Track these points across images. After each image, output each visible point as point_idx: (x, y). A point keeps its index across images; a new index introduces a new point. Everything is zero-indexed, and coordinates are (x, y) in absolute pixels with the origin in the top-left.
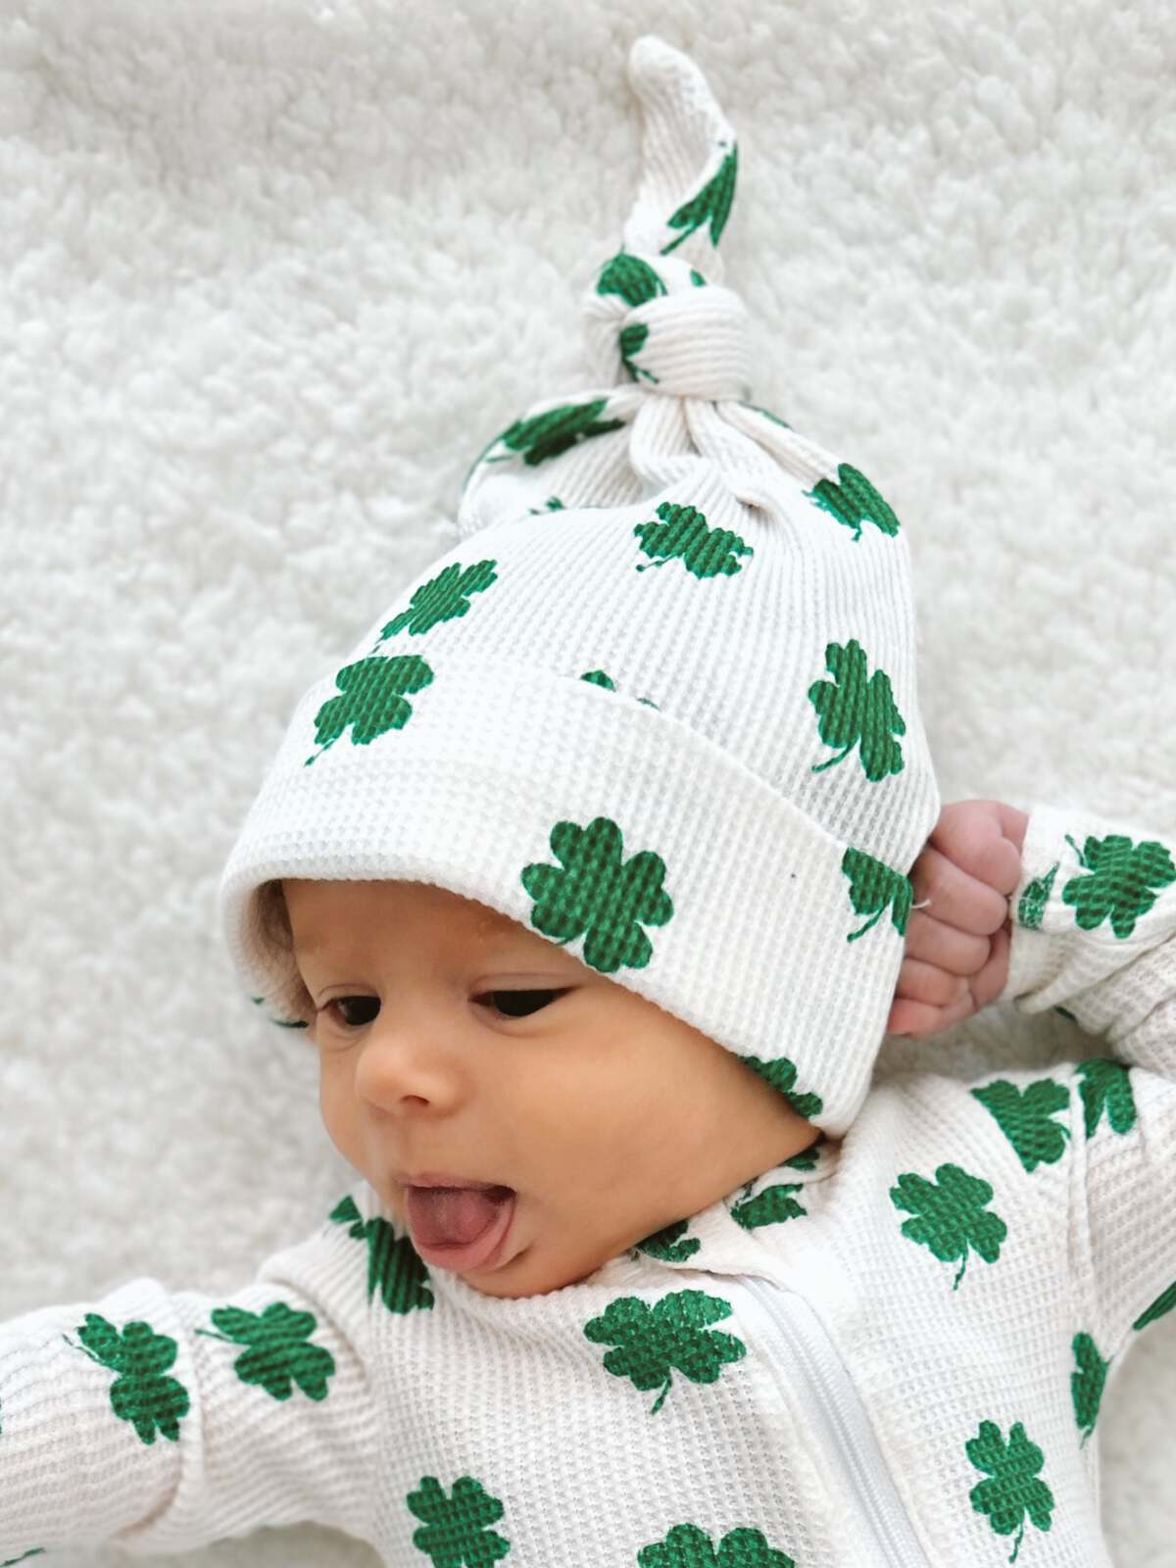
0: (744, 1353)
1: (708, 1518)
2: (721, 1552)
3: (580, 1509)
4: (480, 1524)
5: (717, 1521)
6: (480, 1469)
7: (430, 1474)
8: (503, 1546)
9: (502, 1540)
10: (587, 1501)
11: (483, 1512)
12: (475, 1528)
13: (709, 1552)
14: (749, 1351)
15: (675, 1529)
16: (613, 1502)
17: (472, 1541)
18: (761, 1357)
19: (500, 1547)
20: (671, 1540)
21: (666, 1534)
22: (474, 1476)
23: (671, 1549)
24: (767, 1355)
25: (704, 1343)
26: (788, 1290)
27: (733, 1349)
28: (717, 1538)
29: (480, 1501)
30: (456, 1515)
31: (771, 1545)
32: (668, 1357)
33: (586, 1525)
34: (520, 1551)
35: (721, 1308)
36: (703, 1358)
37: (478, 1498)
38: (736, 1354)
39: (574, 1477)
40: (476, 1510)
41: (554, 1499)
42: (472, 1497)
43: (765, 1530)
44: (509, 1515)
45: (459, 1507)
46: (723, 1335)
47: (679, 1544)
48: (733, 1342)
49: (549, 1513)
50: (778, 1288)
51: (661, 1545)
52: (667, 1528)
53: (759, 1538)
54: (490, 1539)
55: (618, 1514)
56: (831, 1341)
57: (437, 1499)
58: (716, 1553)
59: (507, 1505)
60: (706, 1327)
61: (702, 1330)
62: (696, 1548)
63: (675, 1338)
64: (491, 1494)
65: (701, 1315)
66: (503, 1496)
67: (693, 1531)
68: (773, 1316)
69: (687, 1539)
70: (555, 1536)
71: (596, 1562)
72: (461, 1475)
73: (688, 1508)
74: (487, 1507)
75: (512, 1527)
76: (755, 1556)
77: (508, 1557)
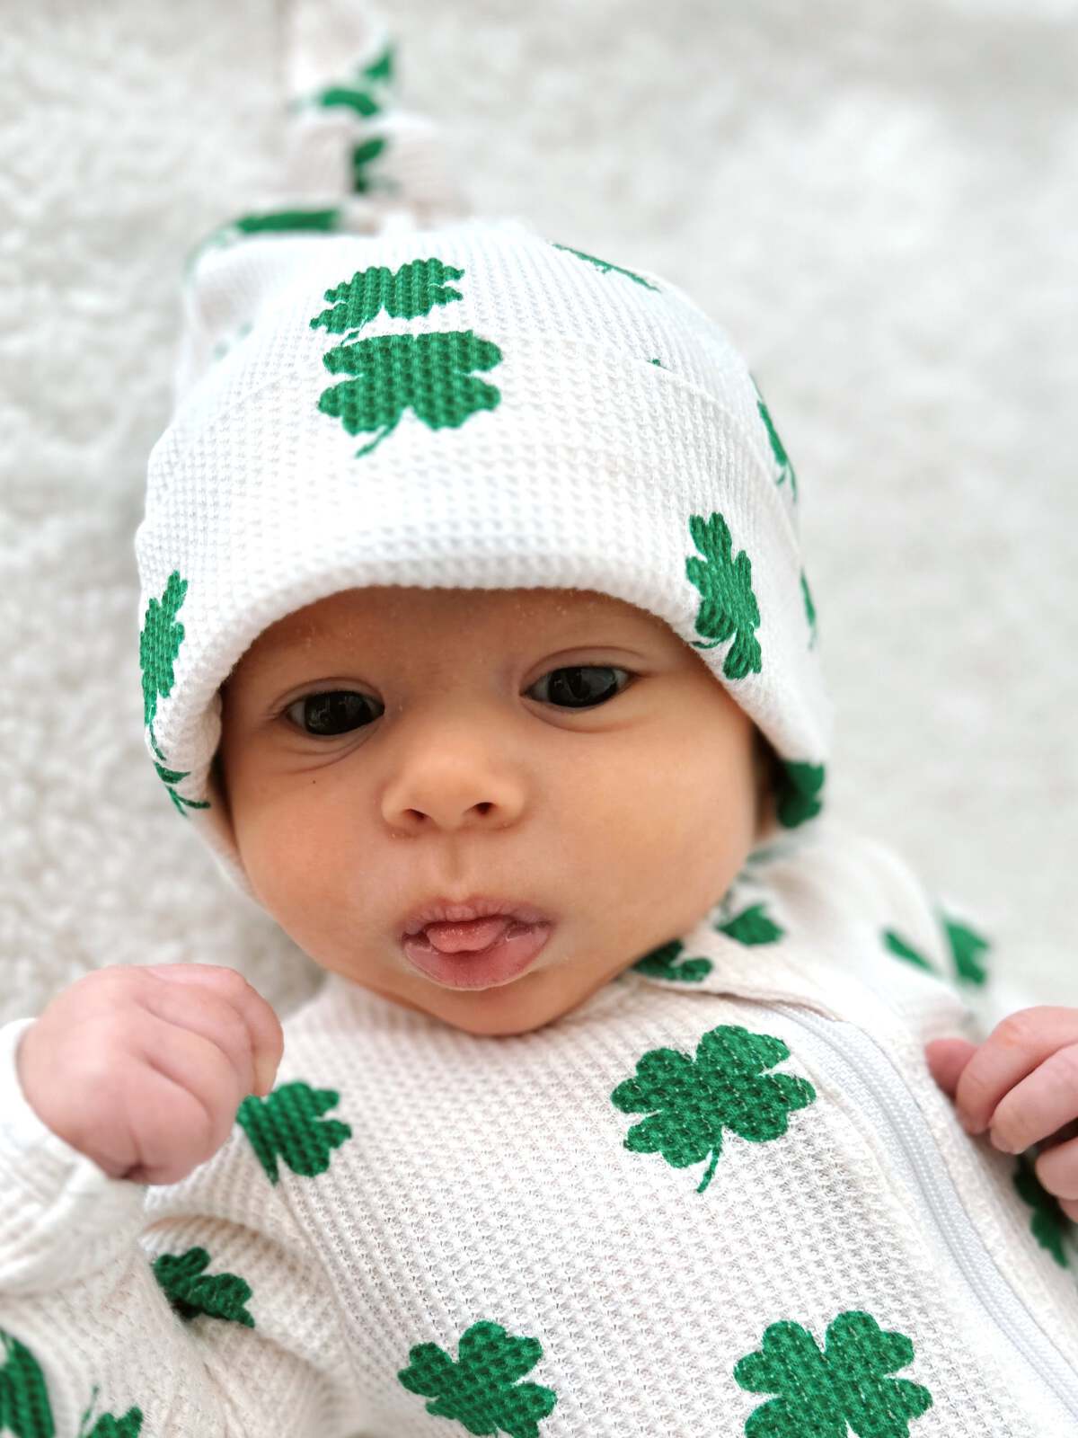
0: (813, 1096)
1: (803, 1310)
2: (829, 1349)
3: (645, 1327)
4: (507, 1379)
5: (815, 1311)
6: (497, 1306)
7: (420, 1341)
8: (546, 1399)
9: (543, 1390)
10: (651, 1313)
11: (510, 1361)
12: (502, 1387)
13: (815, 1352)
14: (818, 1093)
15: (769, 1330)
16: (685, 1310)
17: (502, 1403)
18: (831, 1097)
19: (542, 1401)
20: (768, 1345)
21: (760, 1338)
22: (490, 1316)
23: (771, 1357)
24: (839, 1095)
25: (766, 1088)
26: (840, 1021)
27: (800, 1093)
28: (820, 1333)
29: (504, 1348)
30: (471, 1379)
31: (884, 1326)
32: (721, 1113)
33: (658, 1346)
34: (573, 1399)
35: (776, 1049)
36: (766, 1108)
37: (501, 1344)
38: (804, 1099)
39: (626, 1287)
40: (499, 1363)
41: (607, 1320)
42: (492, 1347)
43: (871, 1309)
44: (549, 1354)
45: (474, 1366)
46: (788, 1077)
47: (778, 1348)
48: (799, 1085)
49: (605, 1339)
50: (827, 1018)
51: (757, 1354)
52: (760, 1331)
53: (867, 1321)
54: (527, 1394)
55: (695, 1324)
56: (899, 1073)
57: (438, 1369)
58: (823, 1351)
59: (545, 1342)
60: (766, 1072)
61: (763, 1074)
62: (799, 1350)
63: (729, 1089)
64: (518, 1334)
65: (756, 1059)
66: (536, 1332)
67: (791, 1330)
68: (835, 1049)
69: (786, 1340)
70: (620, 1369)
71: (650, 1430)
72: (471, 1323)
73: (777, 1300)
74: (516, 1353)
75: (557, 1369)
76: (867, 1344)
77: (558, 1411)
